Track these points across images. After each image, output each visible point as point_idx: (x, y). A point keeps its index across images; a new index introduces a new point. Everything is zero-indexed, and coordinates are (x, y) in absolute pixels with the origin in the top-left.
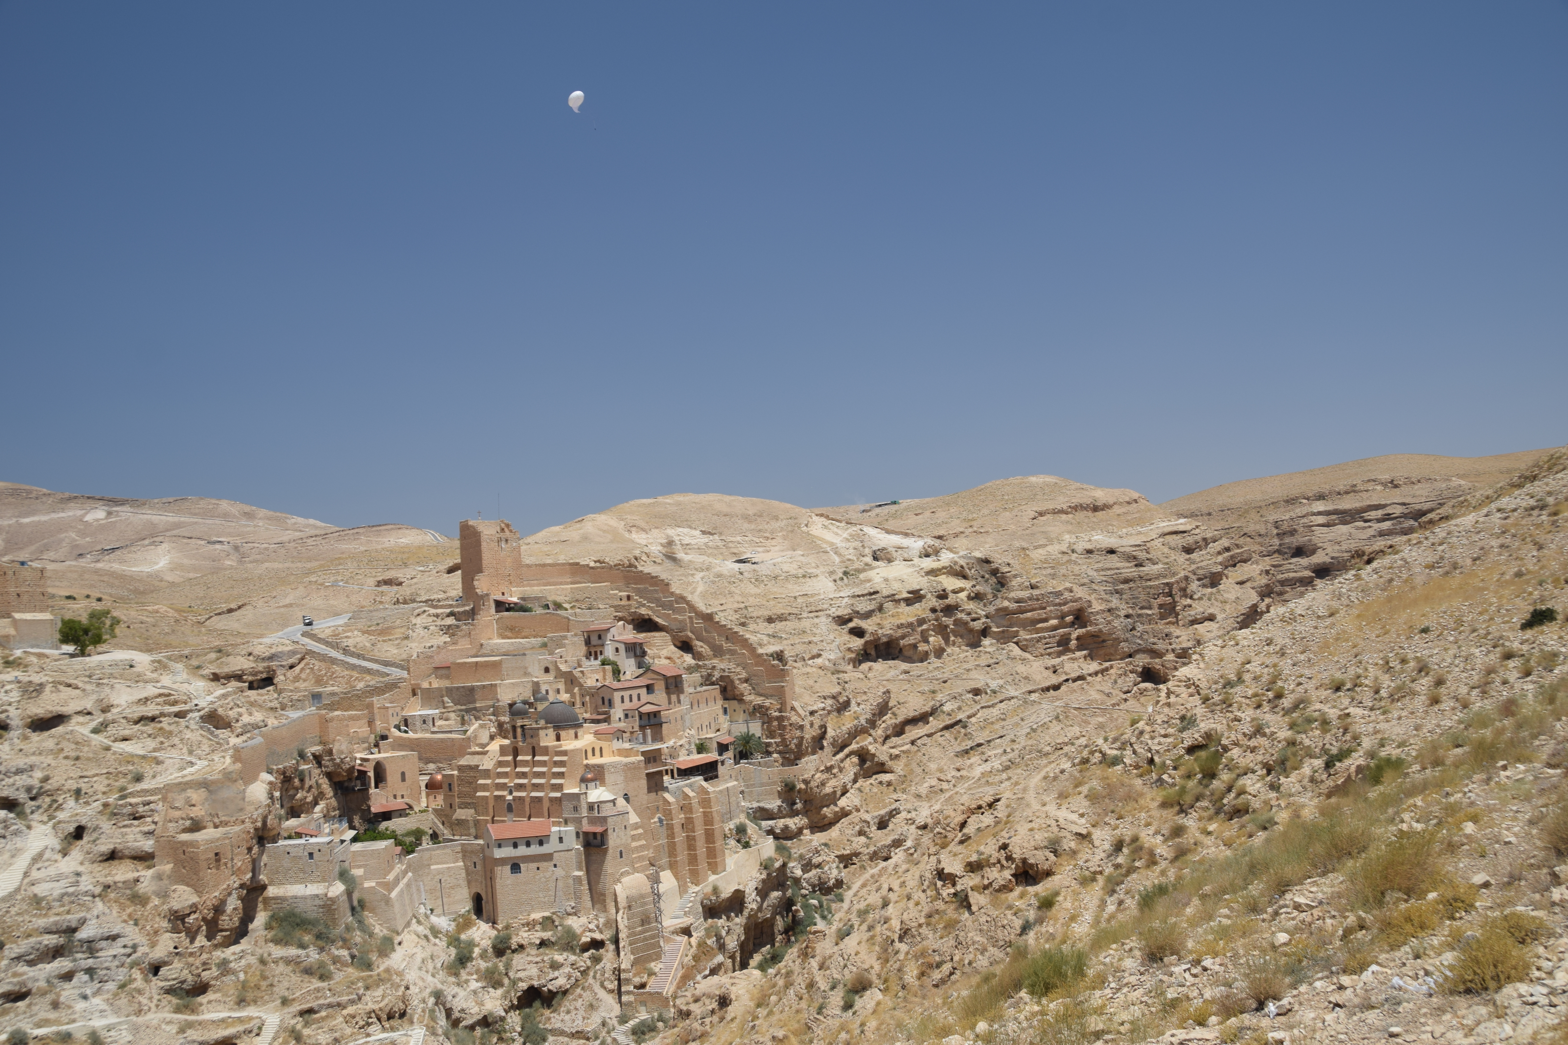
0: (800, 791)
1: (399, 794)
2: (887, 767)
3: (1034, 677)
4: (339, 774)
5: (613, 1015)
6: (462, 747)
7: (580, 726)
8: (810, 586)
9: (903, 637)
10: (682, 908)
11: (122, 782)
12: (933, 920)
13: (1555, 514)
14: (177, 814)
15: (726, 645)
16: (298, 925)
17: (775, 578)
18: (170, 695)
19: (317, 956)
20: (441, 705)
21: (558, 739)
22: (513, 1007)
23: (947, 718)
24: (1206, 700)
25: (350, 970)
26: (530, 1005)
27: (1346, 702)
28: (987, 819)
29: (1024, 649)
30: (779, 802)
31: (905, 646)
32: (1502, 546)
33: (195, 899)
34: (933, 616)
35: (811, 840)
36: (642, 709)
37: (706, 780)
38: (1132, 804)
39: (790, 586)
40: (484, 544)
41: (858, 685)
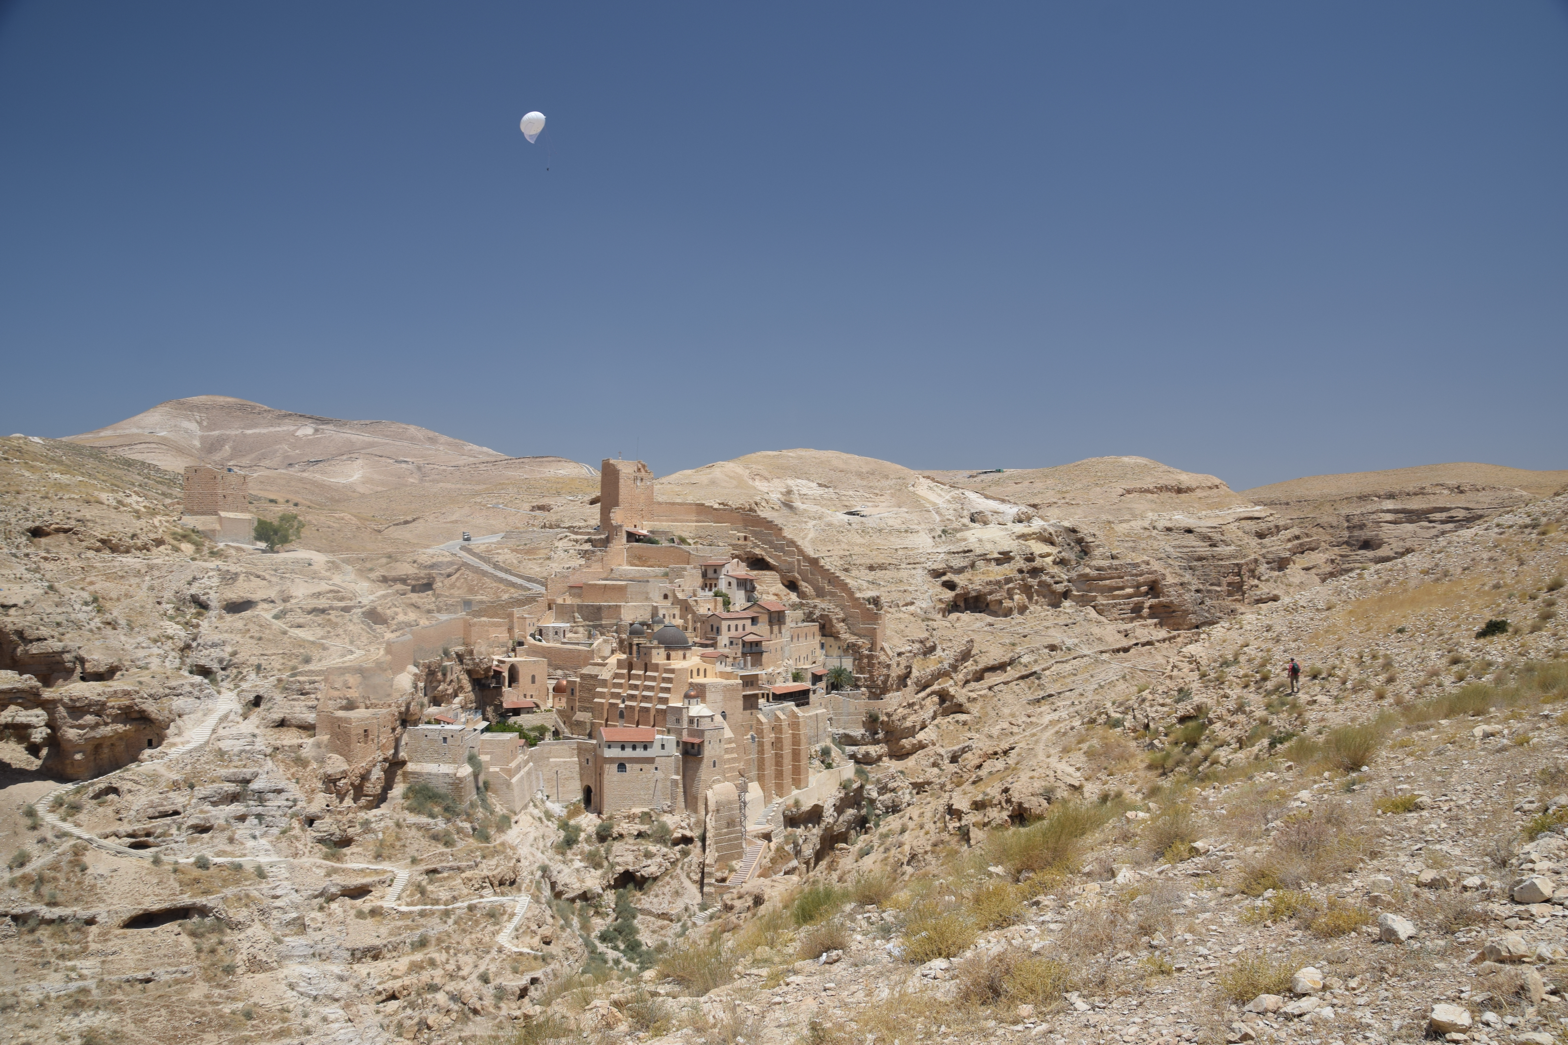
0: (882, 722)
1: (529, 694)
2: (964, 708)
3: (1107, 639)
4: (478, 672)
5: (695, 902)
6: (586, 658)
7: (688, 648)
8: (910, 541)
9: (991, 593)
10: (765, 816)
11: (294, 662)
12: (938, 849)
13: (1544, 533)
14: (336, 694)
15: (827, 588)
16: (430, 797)
17: (880, 530)
18: (338, 592)
19: (444, 826)
20: (572, 619)
21: (668, 658)
22: (609, 887)
23: (1023, 669)
24: (1203, 676)
25: (471, 840)
26: (624, 887)
27: (1318, 689)
28: (1000, 764)
29: (1100, 613)
30: (863, 731)
31: (991, 601)
32: (1490, 559)
33: (345, 767)
34: (1020, 576)
35: (889, 767)
36: (746, 639)
37: (797, 705)
38: (1124, 763)
39: (892, 539)
40: (621, 482)
41: (945, 633)
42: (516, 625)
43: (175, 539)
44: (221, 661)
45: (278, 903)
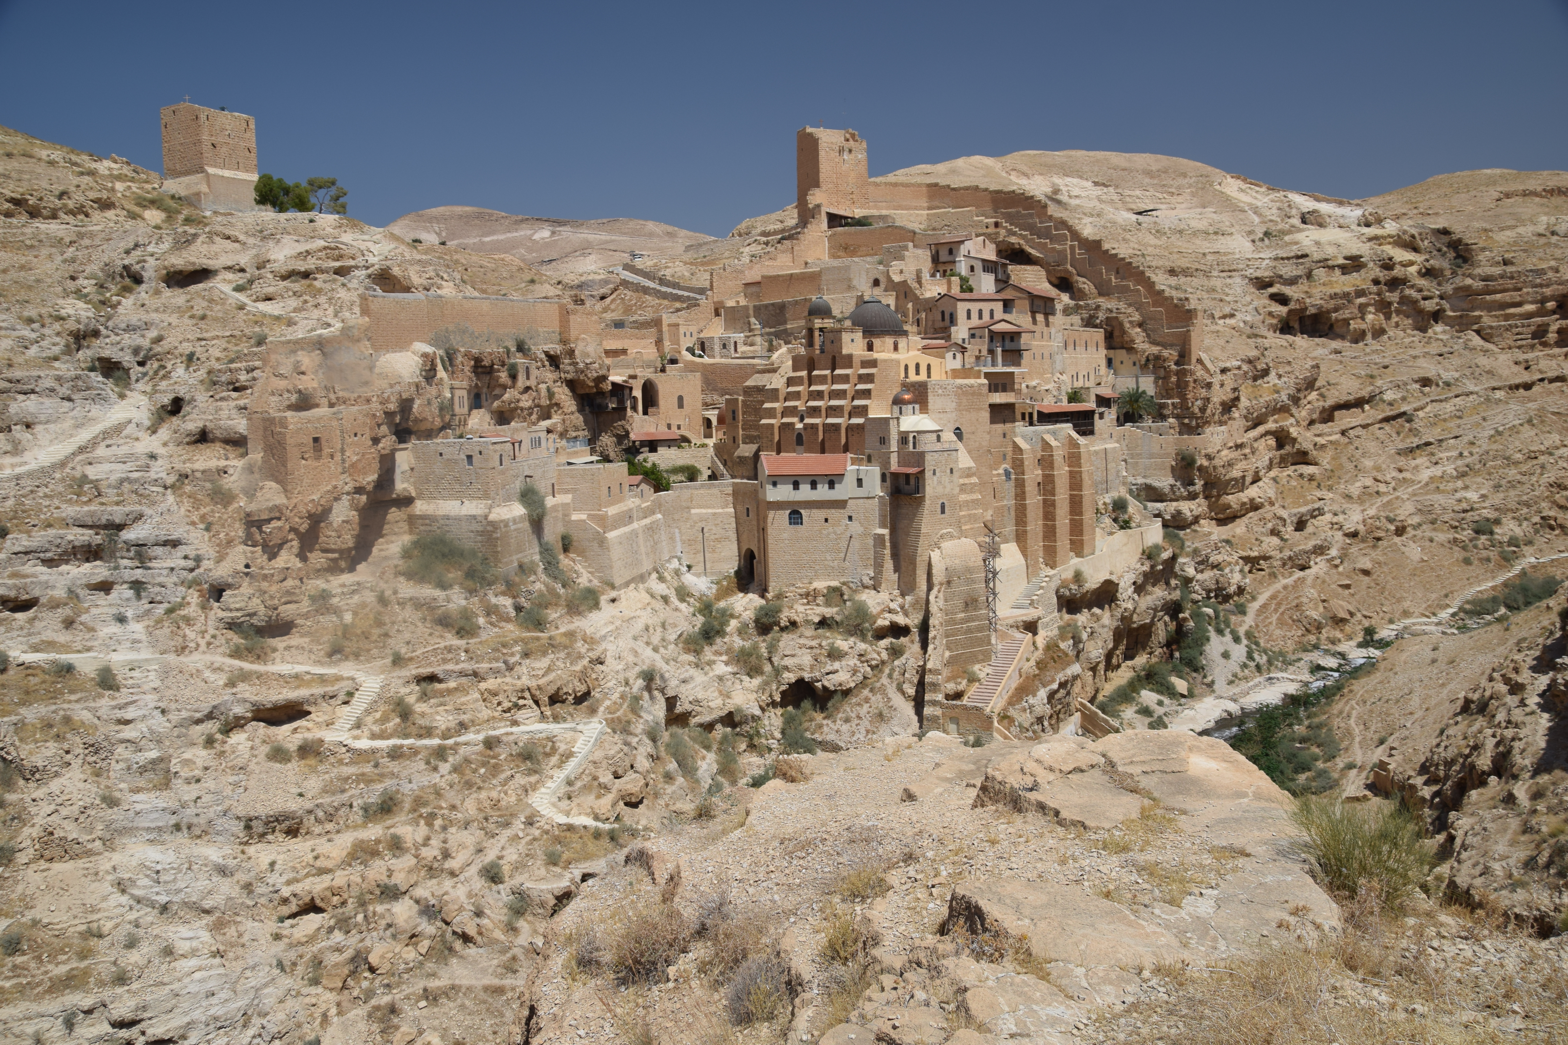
0: (1201, 469)
1: (674, 421)
2: (1310, 457)
3: (1500, 371)
4: (584, 384)
7: (903, 336)
8: (1223, 244)
9: (1336, 310)
10: (1028, 596)
14: (282, 384)
15: (1115, 280)
16: (444, 556)
17: (1181, 232)
18: (337, 249)
19: (463, 603)
20: (746, 327)
21: (869, 346)
22: (773, 704)
23: (1388, 408)
25: (509, 626)
26: (797, 705)
29: (1487, 339)
30: (1171, 481)
31: (1337, 320)
33: (280, 500)
34: (1374, 289)
35: (1210, 534)
36: (995, 328)
37: (1076, 430)
39: (1198, 242)
40: (822, 154)
41: (1280, 353)
42: (666, 336)
43: (139, 204)
44: (136, 351)
45: (128, 732)
